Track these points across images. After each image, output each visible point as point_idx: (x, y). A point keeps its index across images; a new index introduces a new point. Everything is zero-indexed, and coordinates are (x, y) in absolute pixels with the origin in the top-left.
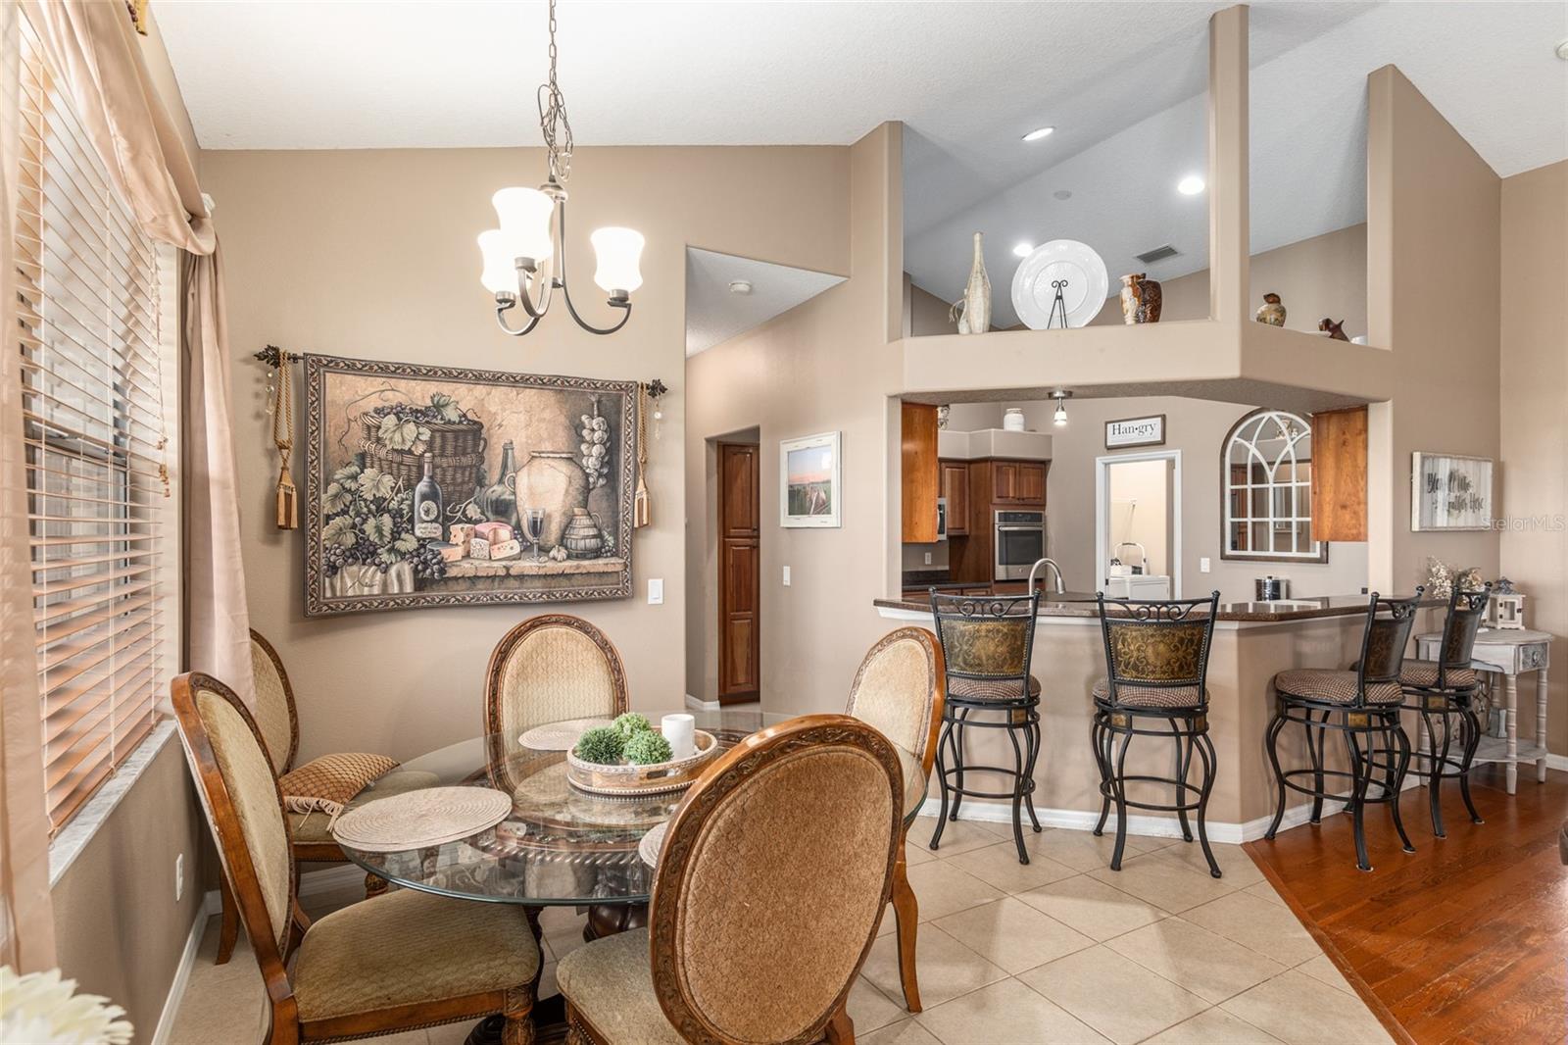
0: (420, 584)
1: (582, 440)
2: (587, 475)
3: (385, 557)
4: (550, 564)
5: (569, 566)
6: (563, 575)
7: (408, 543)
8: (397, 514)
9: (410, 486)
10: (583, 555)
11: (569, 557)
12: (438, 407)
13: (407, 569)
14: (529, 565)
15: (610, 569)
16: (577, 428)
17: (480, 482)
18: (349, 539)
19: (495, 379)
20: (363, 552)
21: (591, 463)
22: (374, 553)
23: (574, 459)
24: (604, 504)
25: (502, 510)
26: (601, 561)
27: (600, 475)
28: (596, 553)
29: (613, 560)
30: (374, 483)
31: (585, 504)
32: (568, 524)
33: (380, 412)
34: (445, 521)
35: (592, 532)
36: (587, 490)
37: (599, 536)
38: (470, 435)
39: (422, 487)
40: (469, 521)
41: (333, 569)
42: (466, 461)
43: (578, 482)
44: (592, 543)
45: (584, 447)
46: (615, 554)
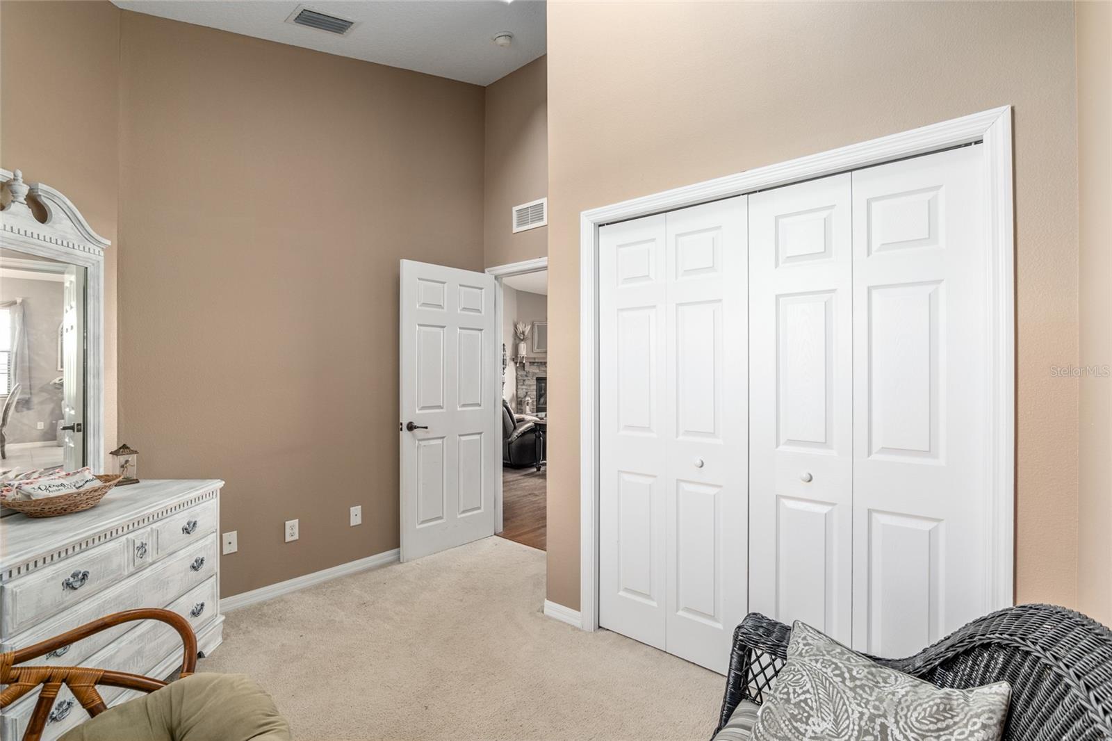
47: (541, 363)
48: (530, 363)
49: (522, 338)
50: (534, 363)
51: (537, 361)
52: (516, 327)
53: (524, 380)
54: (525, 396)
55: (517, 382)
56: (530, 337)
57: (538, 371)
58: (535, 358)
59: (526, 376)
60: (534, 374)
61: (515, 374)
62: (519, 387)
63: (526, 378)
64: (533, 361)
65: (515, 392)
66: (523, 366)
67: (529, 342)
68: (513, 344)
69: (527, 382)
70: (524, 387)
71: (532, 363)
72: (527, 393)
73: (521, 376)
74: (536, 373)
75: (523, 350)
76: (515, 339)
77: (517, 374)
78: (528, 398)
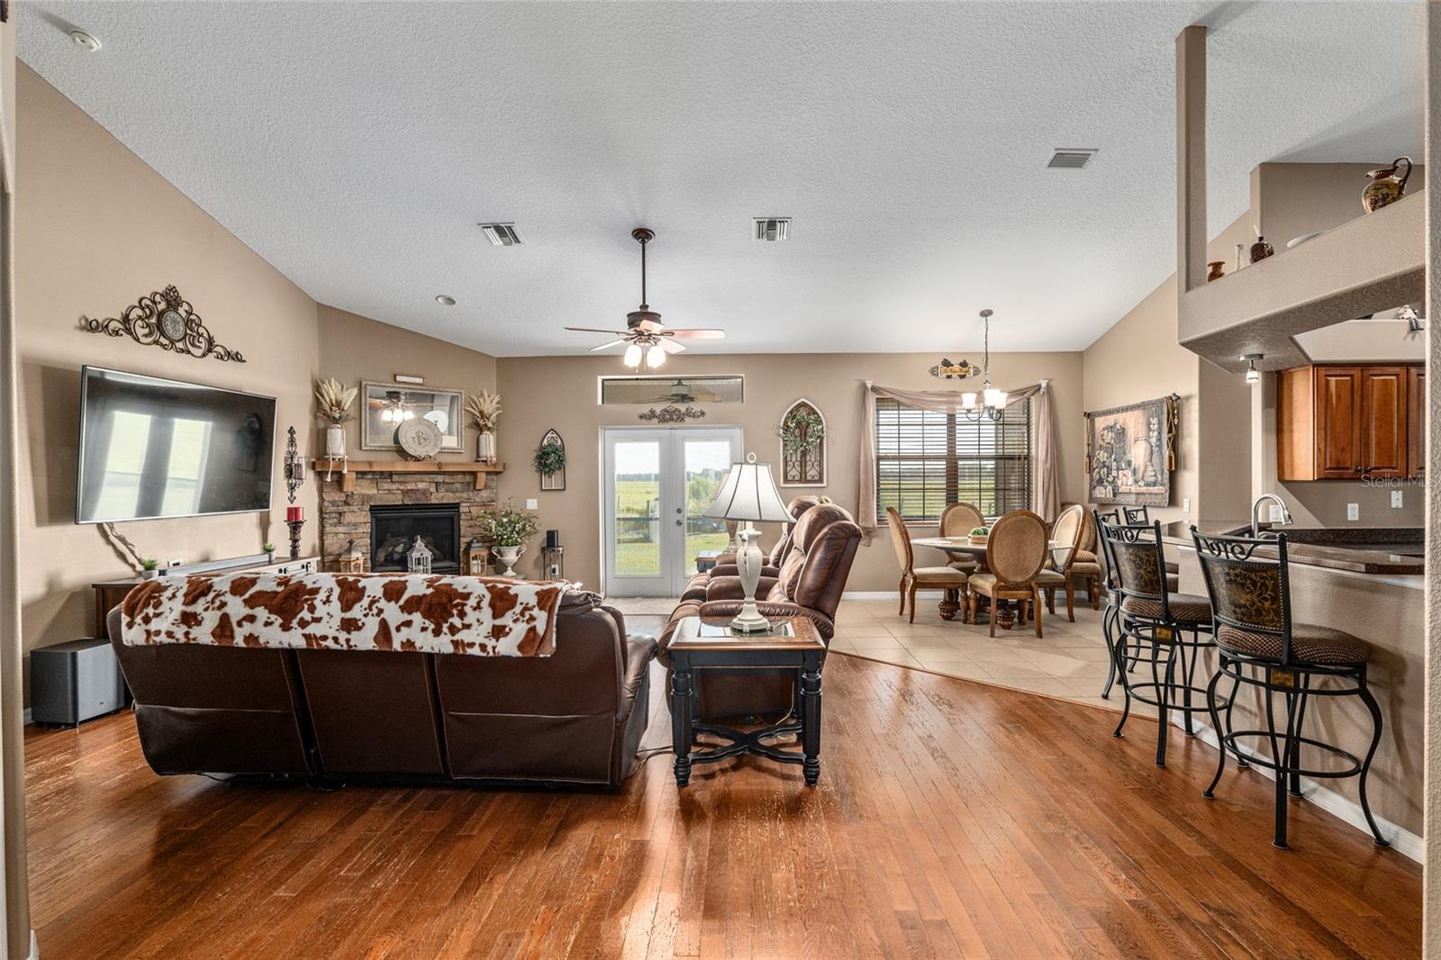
0: (1115, 495)
1: (1150, 430)
2: (1152, 446)
3: (1106, 484)
4: (1138, 488)
5: (1144, 489)
6: (1142, 493)
7: (1111, 479)
8: (1108, 467)
9: (1111, 457)
10: (1147, 485)
11: (1145, 485)
12: (1115, 424)
13: (1110, 488)
14: (1134, 489)
15: (1160, 492)
16: (1149, 424)
17: (1125, 454)
18: (1098, 477)
19: (1126, 409)
20: (1100, 482)
21: (1153, 440)
22: (1103, 482)
23: (1147, 439)
24: (1158, 460)
25: (1129, 463)
26: (1156, 488)
27: (1157, 446)
28: (1155, 484)
29: (1161, 487)
30: (1102, 456)
31: (1151, 460)
32: (1145, 471)
33: (1104, 429)
34: (1118, 469)
35: (1154, 473)
36: (1152, 453)
37: (1155, 476)
38: (1121, 433)
39: (1113, 457)
40: (1124, 470)
41: (1095, 487)
42: (1122, 444)
43: (1148, 451)
44: (1153, 479)
45: (1151, 433)
46: (1162, 485)
47: (382, 473)
48: (357, 472)
49: (337, 416)
50: (364, 473)
51: (375, 469)
52: (317, 388)
53: (340, 514)
54: (349, 551)
55: (322, 519)
56: (353, 413)
57: (375, 491)
58: (370, 464)
59: (346, 503)
60: (364, 499)
61: (316, 500)
62: (328, 529)
63: (346, 509)
64: (366, 469)
65: (317, 541)
66: (339, 479)
67: (352, 425)
68: (311, 430)
69: (348, 518)
70: (340, 529)
71: (360, 475)
72: (351, 542)
73: (334, 503)
74: (370, 497)
75: (339, 441)
76: (316, 418)
77: (322, 499)
78: (355, 555)
